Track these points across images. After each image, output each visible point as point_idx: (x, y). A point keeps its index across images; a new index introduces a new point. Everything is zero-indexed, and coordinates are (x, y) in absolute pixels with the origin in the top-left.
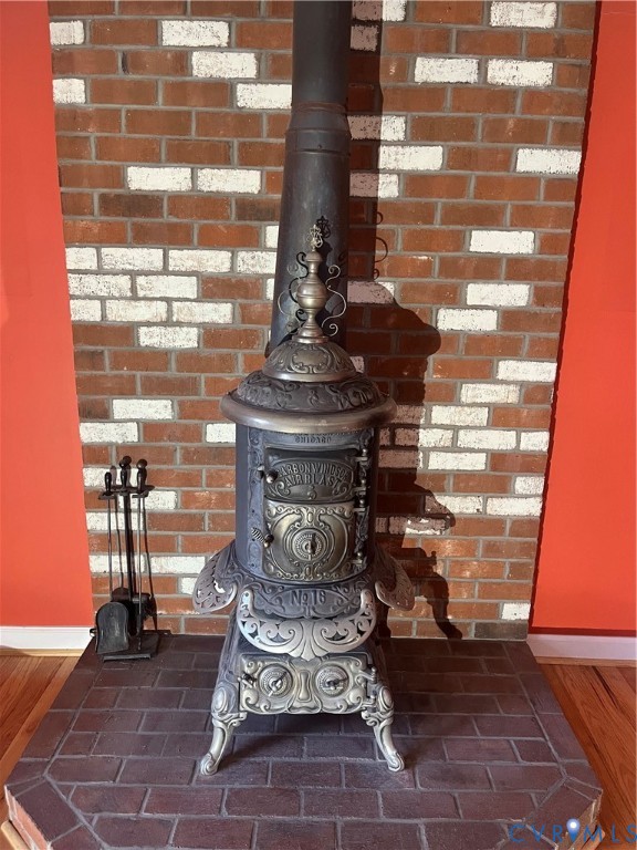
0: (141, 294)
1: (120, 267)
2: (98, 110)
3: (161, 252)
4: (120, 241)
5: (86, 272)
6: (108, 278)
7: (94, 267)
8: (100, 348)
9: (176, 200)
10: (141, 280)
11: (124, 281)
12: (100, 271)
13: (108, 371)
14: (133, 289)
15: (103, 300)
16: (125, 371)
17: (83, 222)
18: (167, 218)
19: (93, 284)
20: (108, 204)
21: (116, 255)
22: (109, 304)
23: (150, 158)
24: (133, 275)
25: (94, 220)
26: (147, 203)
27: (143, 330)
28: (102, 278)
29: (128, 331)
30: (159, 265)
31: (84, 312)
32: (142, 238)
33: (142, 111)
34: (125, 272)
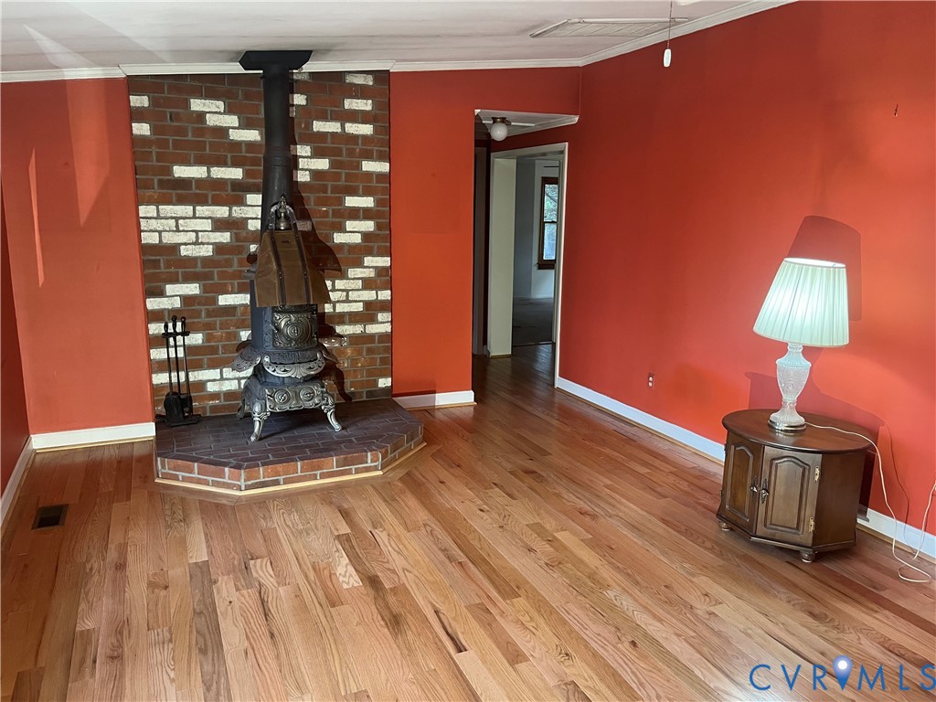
0: (181, 229)
1: (169, 215)
2: (157, 139)
3: (192, 207)
4: (170, 203)
5: (150, 218)
6: (162, 221)
7: (155, 215)
8: (158, 258)
9: (199, 181)
10: (181, 222)
11: (172, 222)
12: (158, 217)
13: (163, 270)
14: (177, 226)
15: (160, 232)
16: (173, 270)
17: (149, 193)
18: (194, 190)
19: (154, 224)
20: (162, 184)
21: (167, 209)
22: (163, 234)
23: (186, 162)
24: (177, 219)
25: (155, 192)
26: (185, 183)
27: (182, 247)
28: (159, 221)
29: (175, 248)
30: (191, 214)
31: (150, 238)
32: (181, 201)
33: (181, 140)
34: (172, 218)
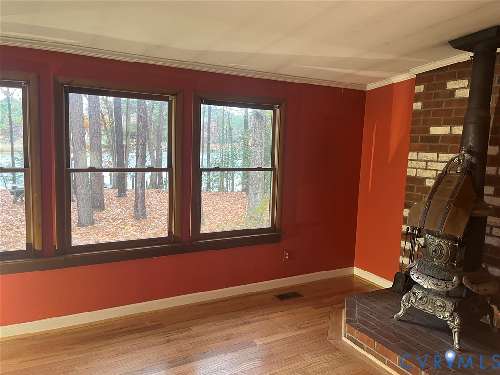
0: (428, 168)
1: (423, 159)
2: (424, 111)
3: (437, 154)
4: (425, 151)
5: (413, 160)
6: (419, 162)
7: (416, 159)
8: (413, 185)
9: (444, 137)
10: (429, 163)
11: (424, 163)
12: (417, 160)
13: (415, 193)
14: (426, 166)
15: (417, 169)
16: (420, 194)
17: (415, 144)
18: (440, 143)
19: (415, 164)
20: (424, 139)
21: (423, 155)
22: (419, 170)
23: (438, 124)
24: (427, 161)
25: (419, 144)
26: (436, 138)
27: (427, 180)
28: (417, 162)
29: (423, 180)
30: (435, 158)
31: (411, 173)
32: (431, 150)
33: (438, 110)
34: (424, 161)
